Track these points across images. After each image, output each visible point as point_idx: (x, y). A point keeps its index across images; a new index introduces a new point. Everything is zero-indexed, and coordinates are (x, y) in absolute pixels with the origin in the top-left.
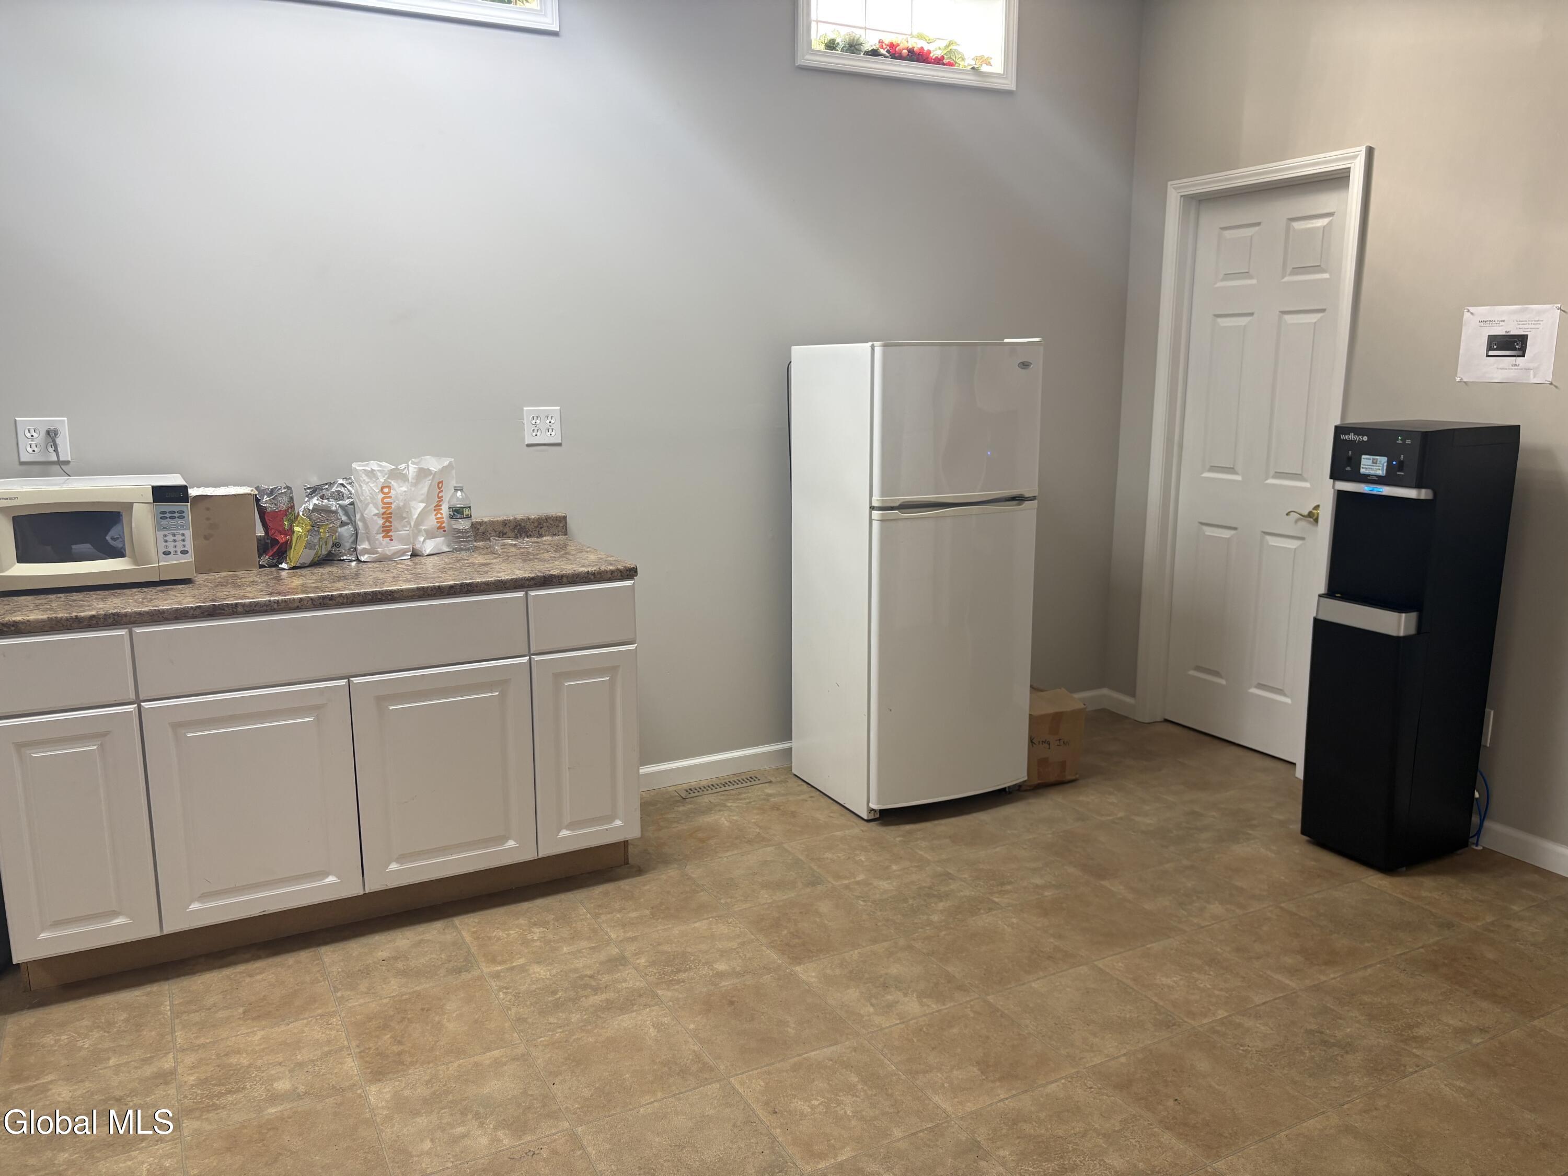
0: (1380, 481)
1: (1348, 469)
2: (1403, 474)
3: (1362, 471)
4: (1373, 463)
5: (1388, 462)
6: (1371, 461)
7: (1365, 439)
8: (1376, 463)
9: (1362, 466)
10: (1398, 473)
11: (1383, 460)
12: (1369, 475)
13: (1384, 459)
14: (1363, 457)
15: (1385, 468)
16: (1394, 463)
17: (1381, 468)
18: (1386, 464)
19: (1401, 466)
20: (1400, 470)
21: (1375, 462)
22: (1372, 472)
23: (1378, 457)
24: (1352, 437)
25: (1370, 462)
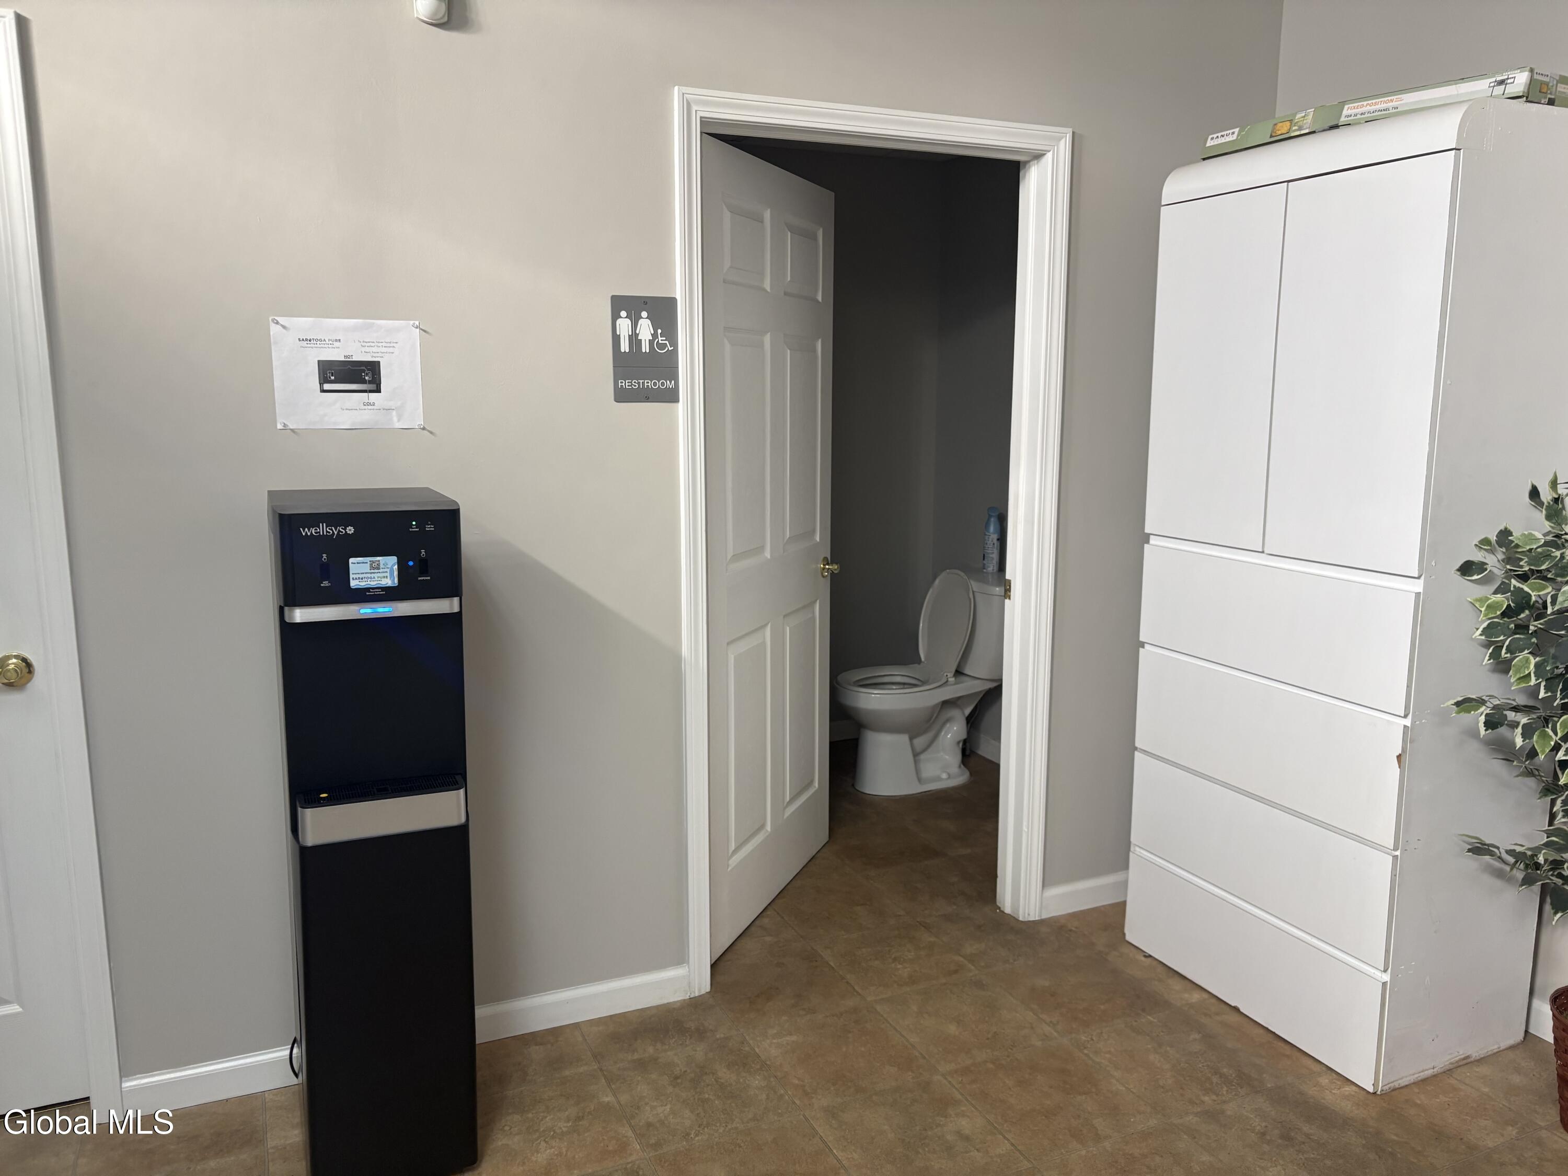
0: (387, 595)
1: (325, 584)
2: (429, 578)
3: (354, 584)
4: (372, 568)
5: (399, 563)
6: (368, 565)
7: (350, 530)
8: (379, 569)
9: (351, 576)
10: (420, 578)
11: (391, 561)
12: (368, 589)
13: (393, 560)
14: (351, 560)
15: (396, 573)
16: (411, 563)
17: (388, 574)
18: (396, 567)
19: (423, 566)
20: (424, 572)
21: (375, 567)
22: (373, 584)
23: (378, 558)
24: (323, 529)
25: (367, 568)
